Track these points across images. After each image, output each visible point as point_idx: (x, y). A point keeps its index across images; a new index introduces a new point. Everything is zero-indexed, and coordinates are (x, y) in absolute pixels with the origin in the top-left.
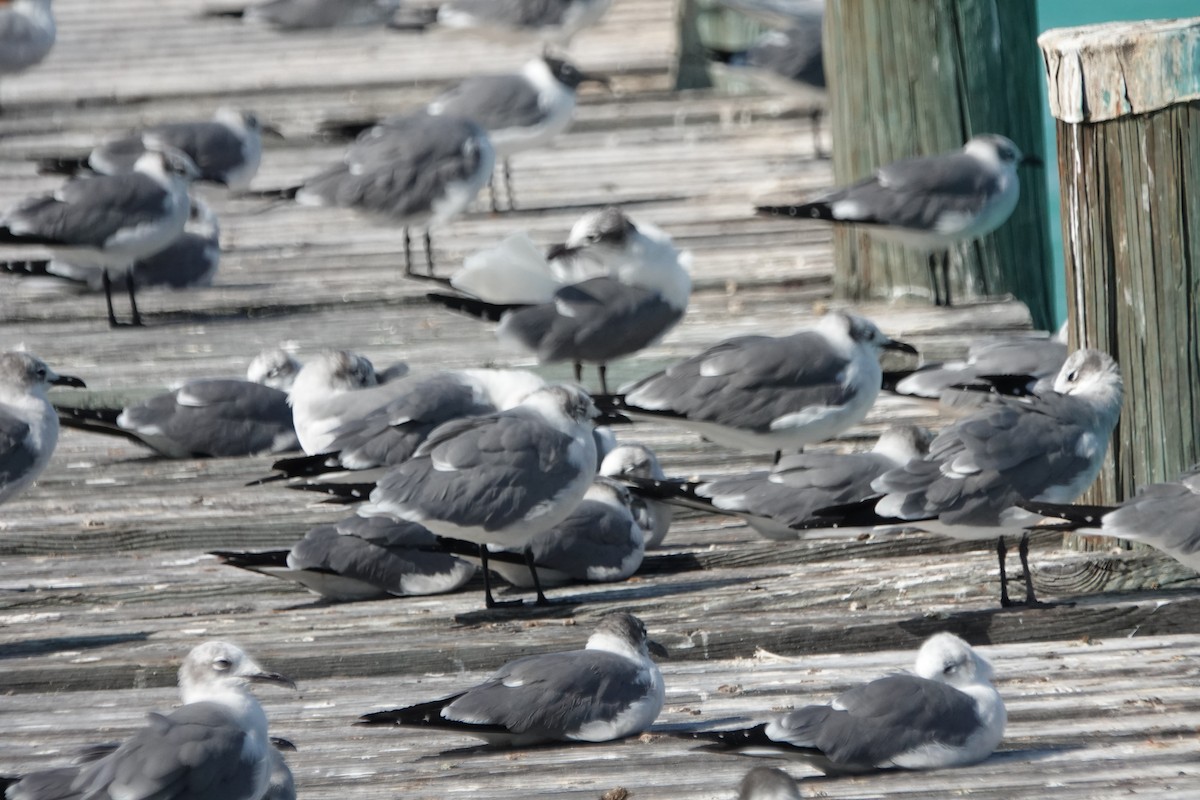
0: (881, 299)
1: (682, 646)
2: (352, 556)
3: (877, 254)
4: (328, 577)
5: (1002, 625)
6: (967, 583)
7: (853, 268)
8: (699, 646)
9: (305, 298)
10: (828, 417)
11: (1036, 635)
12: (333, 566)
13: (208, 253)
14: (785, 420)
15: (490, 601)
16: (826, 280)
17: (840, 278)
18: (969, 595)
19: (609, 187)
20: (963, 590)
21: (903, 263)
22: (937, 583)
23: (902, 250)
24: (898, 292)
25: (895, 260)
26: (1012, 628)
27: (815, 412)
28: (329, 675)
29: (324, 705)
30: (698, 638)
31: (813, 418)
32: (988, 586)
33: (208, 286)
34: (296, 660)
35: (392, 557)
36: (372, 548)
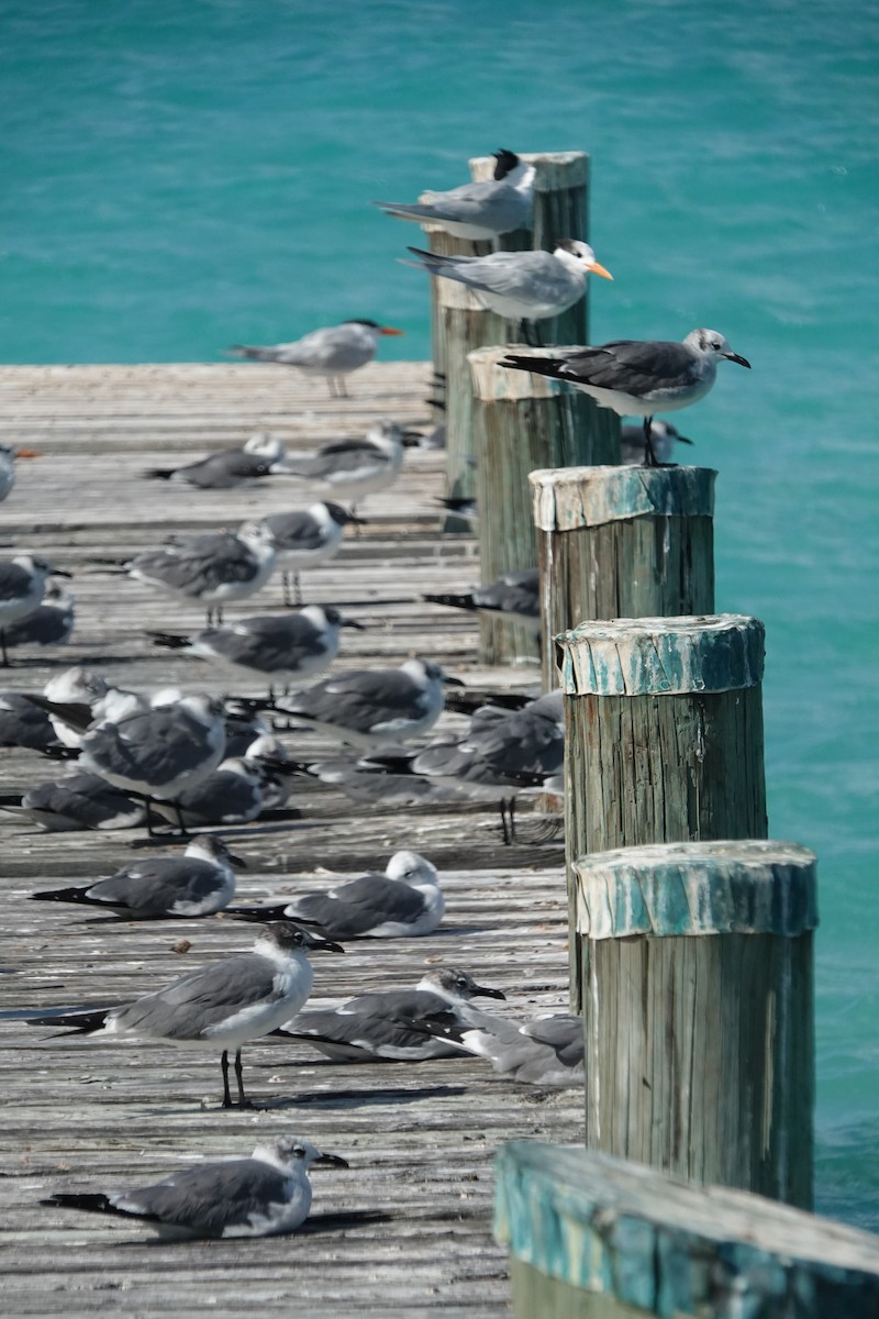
0: (507, 664)
1: (270, 864)
2: (66, 801)
3: (506, 634)
4: (50, 814)
5: (479, 858)
6: (464, 831)
7: (491, 644)
8: (281, 865)
9: (129, 653)
10: (408, 726)
11: (502, 864)
12: (53, 805)
13: (66, 621)
14: (380, 726)
15: (151, 834)
16: (473, 652)
17: (483, 649)
18: (465, 838)
19: (373, 592)
20: (461, 835)
21: (524, 641)
22: (444, 830)
23: (522, 630)
24: (520, 660)
25: (518, 638)
26: (486, 860)
27: (400, 723)
28: (36, 875)
29: (25, 892)
30: (280, 859)
31: (399, 727)
32: (478, 833)
33: (65, 644)
34: (16, 865)
35: (93, 804)
36: (79, 797)
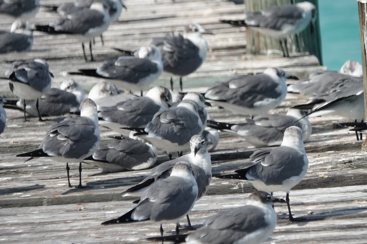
0: (264, 54)
1: (234, 188)
2: (114, 156)
3: (262, 39)
4: (106, 164)
5: (346, 180)
6: (331, 164)
7: (254, 44)
8: (240, 188)
10: (272, 102)
14: (258, 103)
16: (243, 47)
17: (249, 47)
18: (332, 168)
19: (154, 12)
20: (330, 167)
21: (271, 43)
22: (321, 164)
23: (271, 38)
24: (269, 52)
25: (268, 41)
26: (349, 181)
27: (268, 101)
28: (111, 200)
29: (113, 212)
30: (240, 186)
31: (267, 103)
32: (338, 165)
35: (128, 157)
36: (121, 153)
